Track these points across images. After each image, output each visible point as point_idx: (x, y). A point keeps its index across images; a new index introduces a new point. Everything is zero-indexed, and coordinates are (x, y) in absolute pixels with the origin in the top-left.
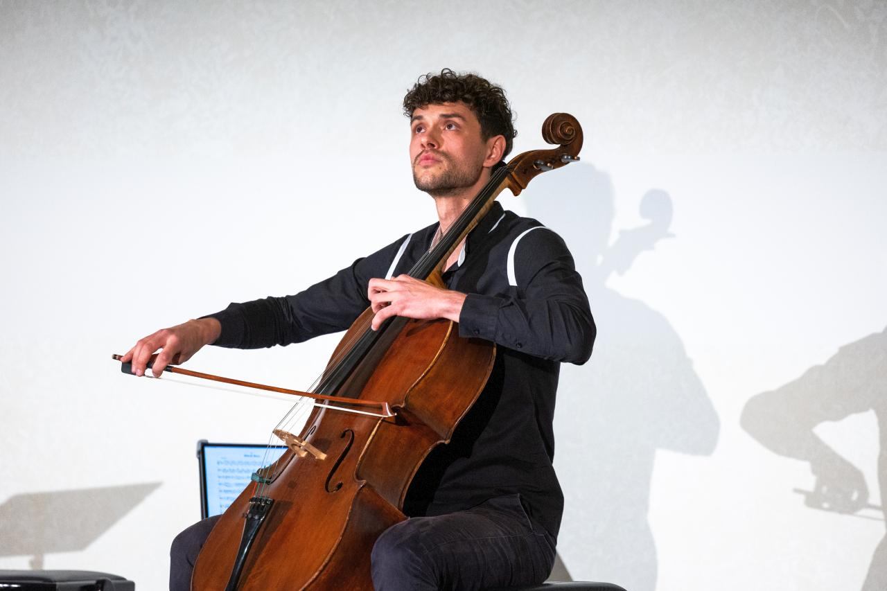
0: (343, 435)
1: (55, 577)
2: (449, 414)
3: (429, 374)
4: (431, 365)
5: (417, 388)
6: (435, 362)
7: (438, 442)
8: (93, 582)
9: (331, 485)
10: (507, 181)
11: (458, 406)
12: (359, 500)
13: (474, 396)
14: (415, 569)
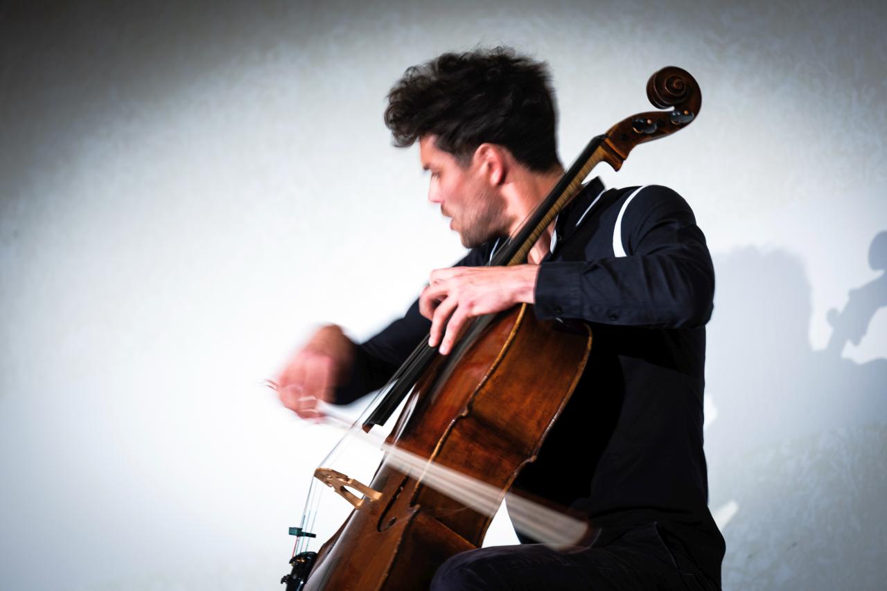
2: (532, 424)
3: (498, 372)
4: (498, 359)
5: (483, 391)
6: (504, 356)
9: (383, 524)
11: (543, 413)
13: (564, 397)
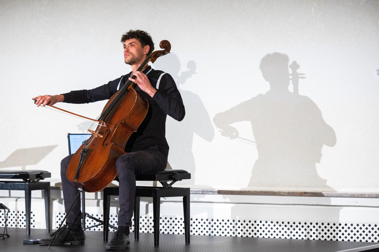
0: (107, 130)
1: (29, 172)
3: (131, 113)
5: (127, 117)
6: (132, 110)
7: (134, 132)
8: (39, 173)
9: (104, 144)
10: (150, 59)
11: (139, 122)
12: (112, 148)
14: (128, 167)
